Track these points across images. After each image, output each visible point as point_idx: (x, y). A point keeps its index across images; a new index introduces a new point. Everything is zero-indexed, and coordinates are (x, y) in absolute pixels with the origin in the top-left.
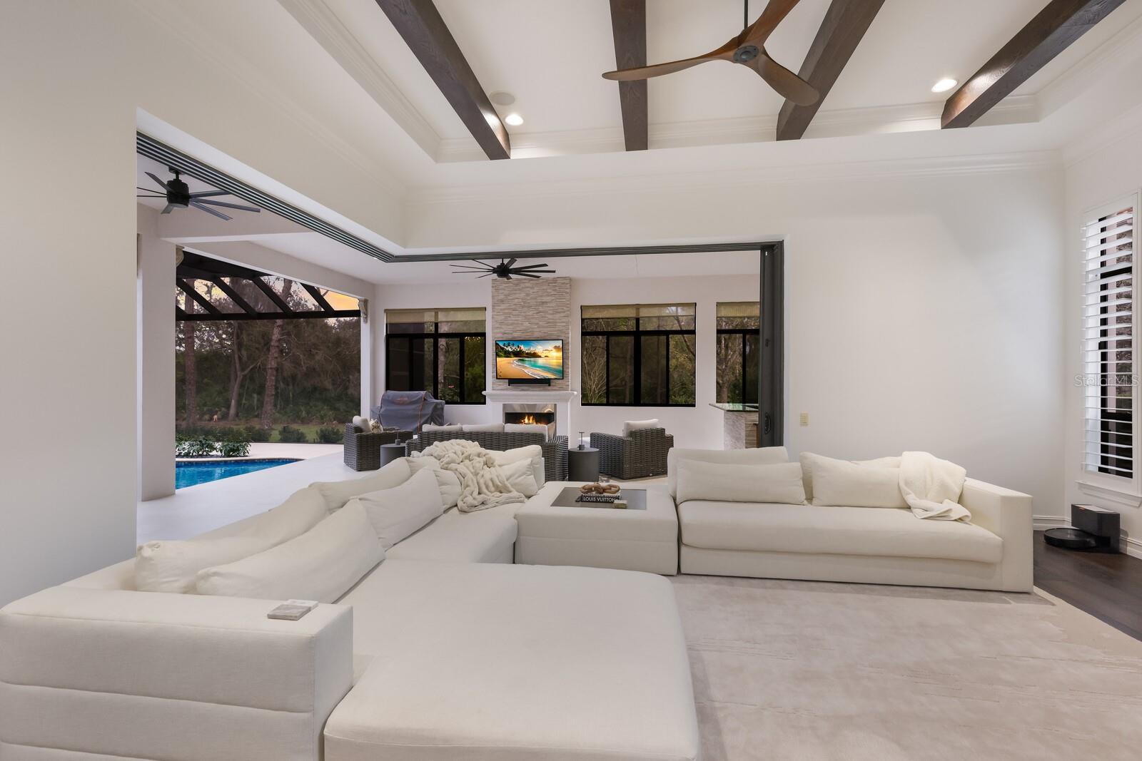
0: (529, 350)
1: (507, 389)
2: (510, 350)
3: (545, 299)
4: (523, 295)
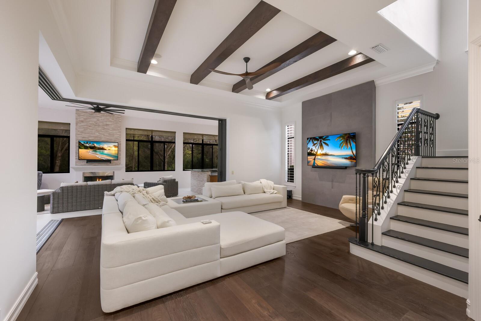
0: (99, 146)
1: (85, 165)
2: (88, 146)
3: (108, 123)
4: (95, 120)
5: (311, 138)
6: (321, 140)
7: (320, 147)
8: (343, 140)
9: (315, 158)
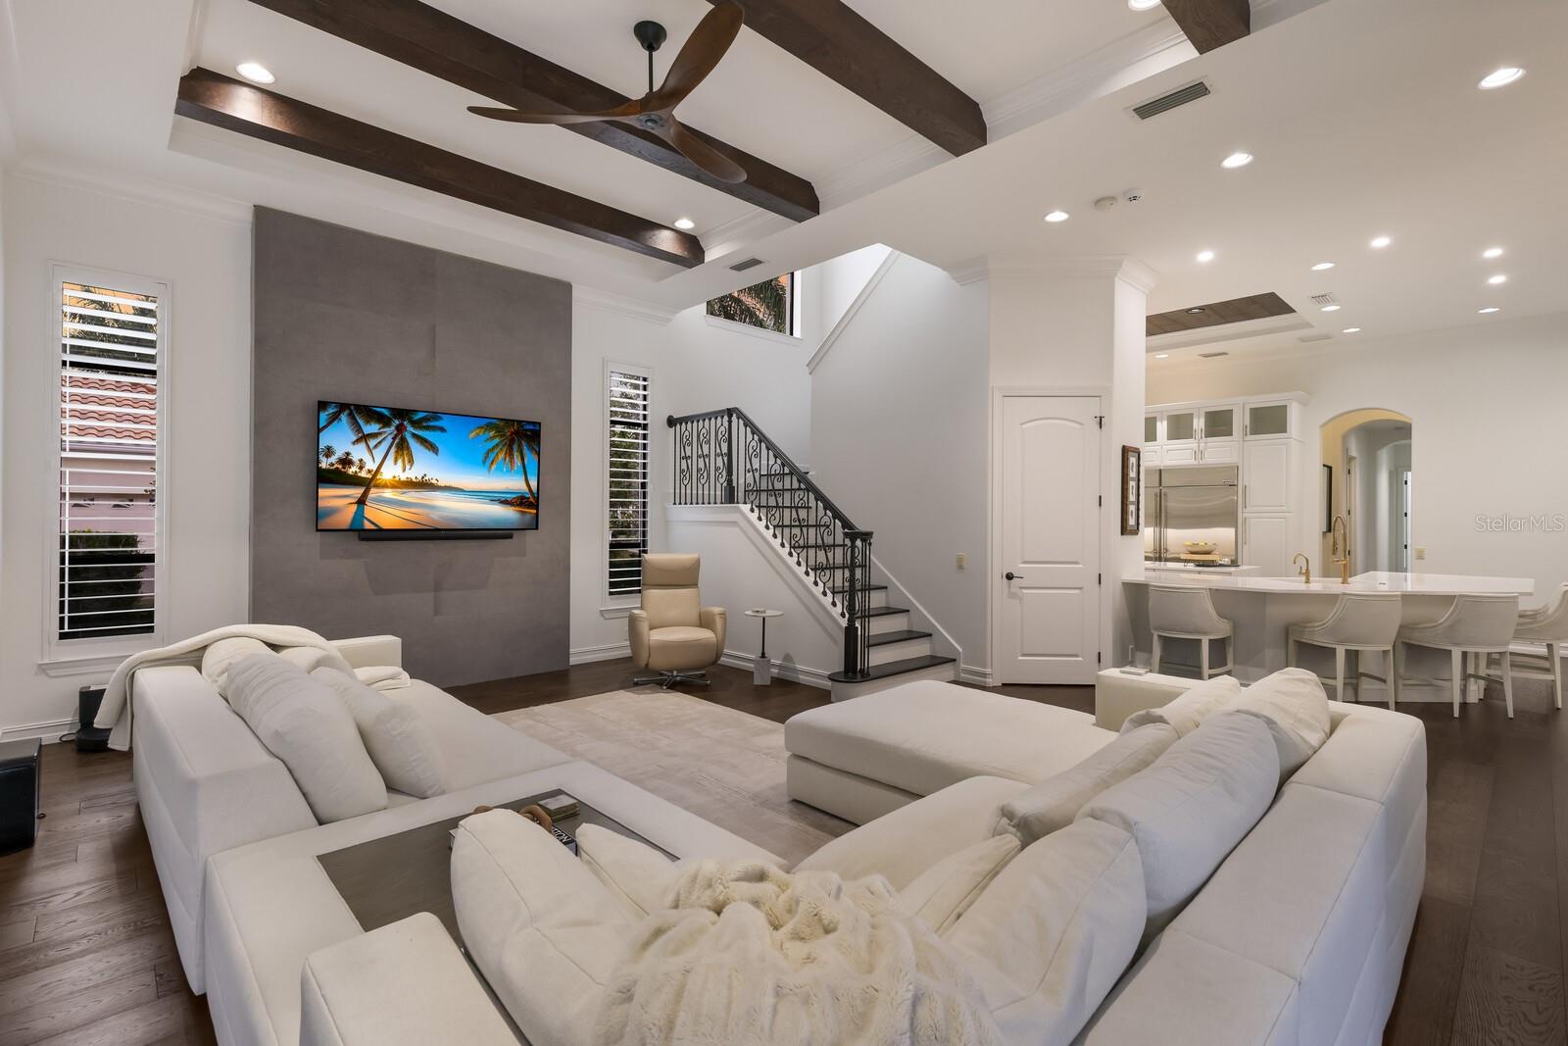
5: (343, 407)
6: (401, 425)
7: (393, 450)
8: (497, 440)
9: (365, 495)
